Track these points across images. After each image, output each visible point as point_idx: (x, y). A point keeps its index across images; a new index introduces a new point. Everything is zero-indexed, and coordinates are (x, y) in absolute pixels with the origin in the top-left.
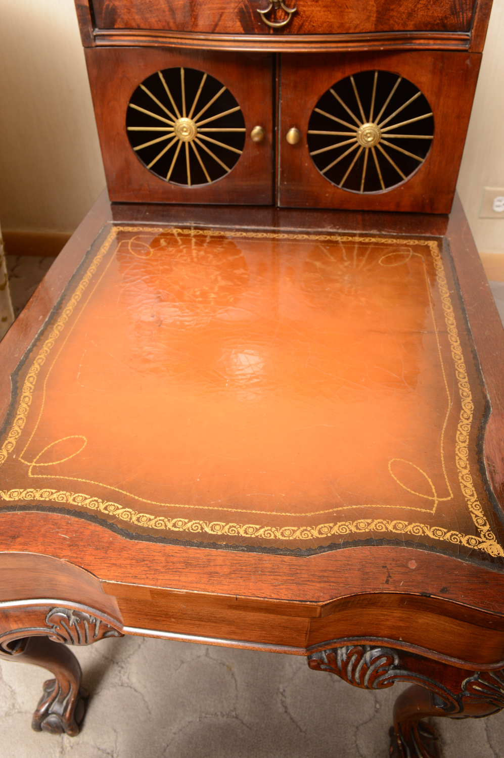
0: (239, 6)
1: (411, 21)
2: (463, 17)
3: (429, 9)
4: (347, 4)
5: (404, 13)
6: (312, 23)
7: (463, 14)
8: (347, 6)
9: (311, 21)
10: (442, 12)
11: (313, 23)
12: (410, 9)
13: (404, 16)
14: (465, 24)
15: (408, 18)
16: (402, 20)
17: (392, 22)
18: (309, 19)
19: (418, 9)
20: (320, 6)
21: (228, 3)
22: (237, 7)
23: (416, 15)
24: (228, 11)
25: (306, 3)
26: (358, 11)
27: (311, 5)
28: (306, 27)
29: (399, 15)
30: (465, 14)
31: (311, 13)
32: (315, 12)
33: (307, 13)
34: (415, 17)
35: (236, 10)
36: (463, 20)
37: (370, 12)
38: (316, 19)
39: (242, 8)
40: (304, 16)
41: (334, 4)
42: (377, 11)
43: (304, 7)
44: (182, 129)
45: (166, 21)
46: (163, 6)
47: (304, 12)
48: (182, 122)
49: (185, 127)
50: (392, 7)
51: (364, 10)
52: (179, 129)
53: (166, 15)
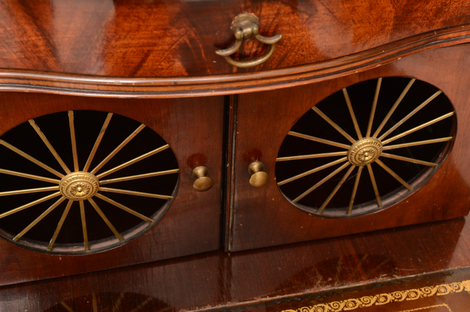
0: (181, 40)
1: (440, 18)
4: (354, 19)
5: (431, 10)
8: (354, 21)
9: (298, 50)
11: (303, 51)
12: (440, 4)
13: (431, 14)
15: (436, 15)
16: (428, 19)
18: (297, 48)
21: (159, 38)
22: (176, 42)
23: (447, 10)
24: (160, 48)
25: (292, 28)
26: (370, 23)
27: (300, 29)
28: (290, 58)
29: (424, 15)
31: (300, 40)
33: (293, 41)
34: (445, 12)
35: (174, 47)
37: (385, 21)
38: (307, 46)
39: (185, 44)
40: (288, 44)
42: (395, 17)
43: (289, 32)
44: (75, 189)
45: (39, 58)
46: (34, 38)
47: (289, 39)
48: (73, 179)
49: (80, 186)
50: (415, 7)
51: (377, 20)
52: (70, 189)
53: (39, 52)
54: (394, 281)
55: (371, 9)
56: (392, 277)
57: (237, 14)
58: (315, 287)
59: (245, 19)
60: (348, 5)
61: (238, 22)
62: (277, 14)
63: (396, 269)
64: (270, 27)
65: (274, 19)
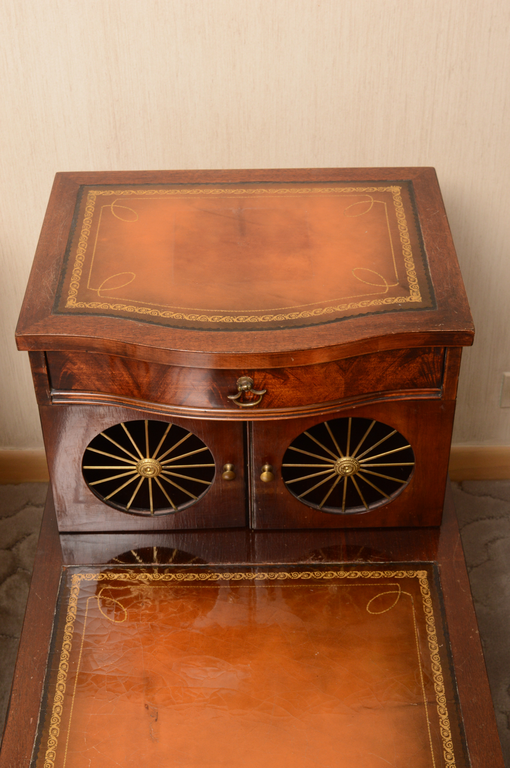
0: (208, 388)
1: (381, 384)
2: (432, 378)
3: (397, 374)
5: (372, 380)
6: (281, 400)
7: (432, 375)
8: (315, 384)
9: (280, 399)
10: (411, 375)
11: (283, 400)
12: (378, 376)
13: (373, 382)
14: (435, 382)
15: (377, 383)
16: (371, 384)
17: (361, 388)
18: (279, 397)
19: (386, 375)
20: (288, 387)
22: (205, 389)
23: (385, 380)
24: (196, 391)
25: (274, 386)
26: (327, 386)
27: (280, 387)
28: (275, 403)
29: (367, 382)
30: (434, 376)
31: (280, 393)
32: (283, 392)
33: (276, 393)
35: (204, 391)
36: (433, 380)
37: (338, 385)
38: (285, 397)
39: (211, 390)
40: (273, 395)
41: (302, 385)
42: (345, 383)
43: (272, 389)
44: (146, 470)
45: (129, 390)
46: (127, 379)
47: (273, 392)
48: (145, 463)
49: (149, 468)
50: (359, 378)
51: (332, 384)
52: (142, 469)
53: (130, 386)
54: (366, 564)
55: (326, 378)
56: (366, 561)
57: (240, 377)
58: (308, 561)
59: (244, 380)
60: (309, 376)
61: (241, 381)
62: (265, 378)
63: (372, 556)
64: (260, 385)
65: (262, 381)
